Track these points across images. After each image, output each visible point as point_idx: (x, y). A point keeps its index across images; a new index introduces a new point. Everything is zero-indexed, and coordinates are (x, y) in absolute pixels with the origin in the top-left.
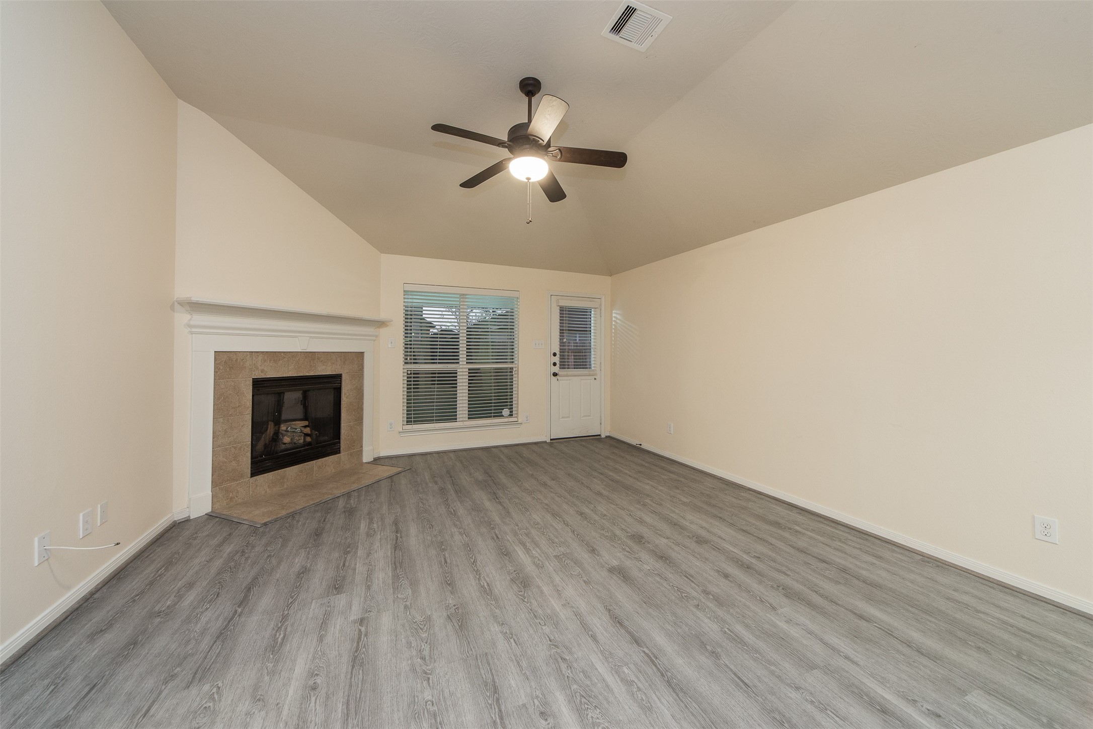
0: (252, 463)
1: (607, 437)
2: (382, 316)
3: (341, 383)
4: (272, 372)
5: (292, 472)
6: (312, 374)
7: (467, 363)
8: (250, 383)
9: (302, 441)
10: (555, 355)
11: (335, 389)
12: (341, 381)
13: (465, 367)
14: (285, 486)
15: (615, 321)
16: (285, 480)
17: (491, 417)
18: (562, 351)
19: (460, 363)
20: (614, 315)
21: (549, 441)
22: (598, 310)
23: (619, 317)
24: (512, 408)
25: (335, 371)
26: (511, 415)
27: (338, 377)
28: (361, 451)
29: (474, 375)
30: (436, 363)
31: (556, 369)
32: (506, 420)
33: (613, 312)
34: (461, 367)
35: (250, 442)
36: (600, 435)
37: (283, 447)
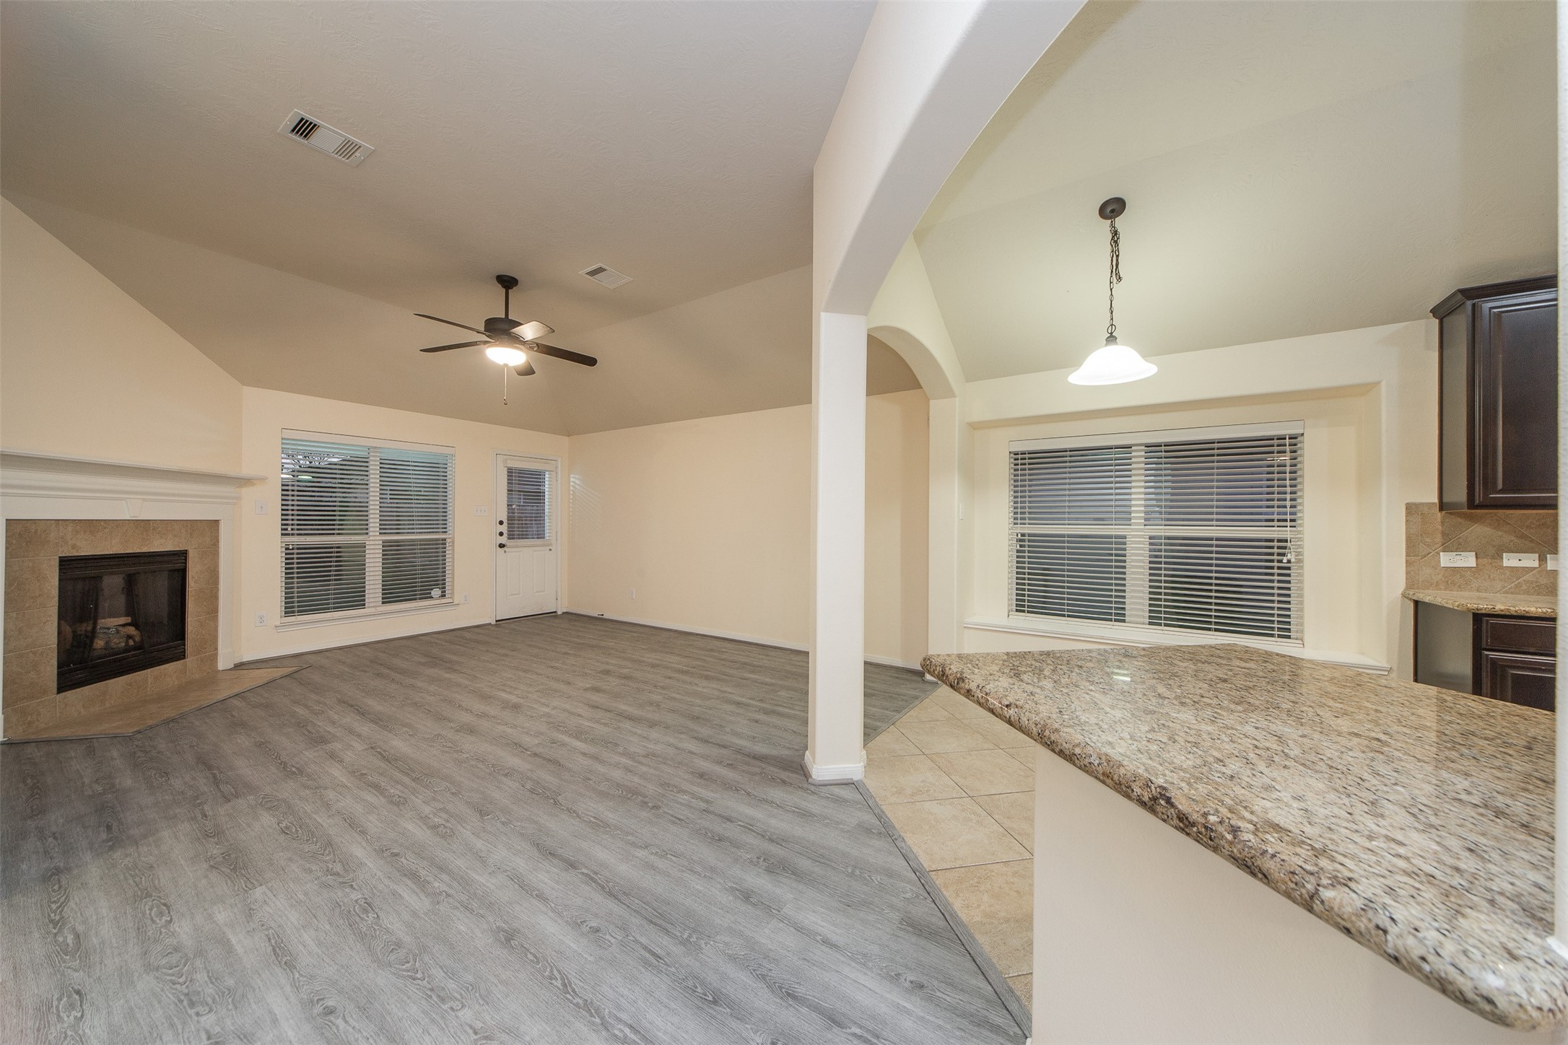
0: (59, 674)
1: (563, 613)
2: (246, 471)
3: (186, 564)
4: (87, 548)
5: (117, 685)
6: (145, 550)
7: (380, 533)
8: (55, 564)
9: (123, 644)
10: (501, 523)
11: (178, 570)
12: (186, 560)
13: (378, 538)
14: (108, 705)
15: (573, 486)
16: (108, 697)
17: (415, 599)
18: (510, 518)
19: (371, 534)
20: (572, 479)
21: (494, 622)
22: (554, 473)
23: (577, 482)
24: (445, 588)
25: (178, 546)
26: (443, 596)
27: (183, 554)
28: (216, 655)
29: (391, 550)
30: (334, 534)
31: (503, 540)
32: (438, 602)
33: (571, 476)
34: (371, 538)
35: (56, 646)
36: (555, 612)
37: (96, 654)
